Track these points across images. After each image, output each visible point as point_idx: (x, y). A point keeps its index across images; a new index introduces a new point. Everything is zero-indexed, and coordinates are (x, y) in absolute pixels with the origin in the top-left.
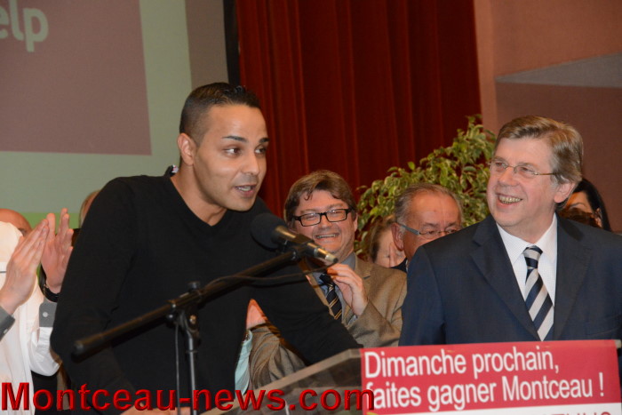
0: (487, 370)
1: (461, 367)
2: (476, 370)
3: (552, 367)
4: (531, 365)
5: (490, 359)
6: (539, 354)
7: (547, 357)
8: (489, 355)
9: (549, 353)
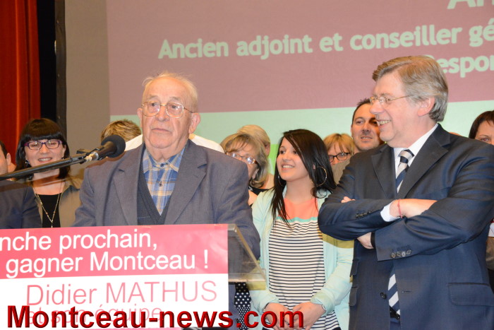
0: (75, 247)
1: (45, 245)
2: (62, 247)
3: (149, 245)
4: (126, 243)
5: (79, 240)
6: (136, 235)
7: (145, 238)
8: (79, 236)
9: (148, 235)
